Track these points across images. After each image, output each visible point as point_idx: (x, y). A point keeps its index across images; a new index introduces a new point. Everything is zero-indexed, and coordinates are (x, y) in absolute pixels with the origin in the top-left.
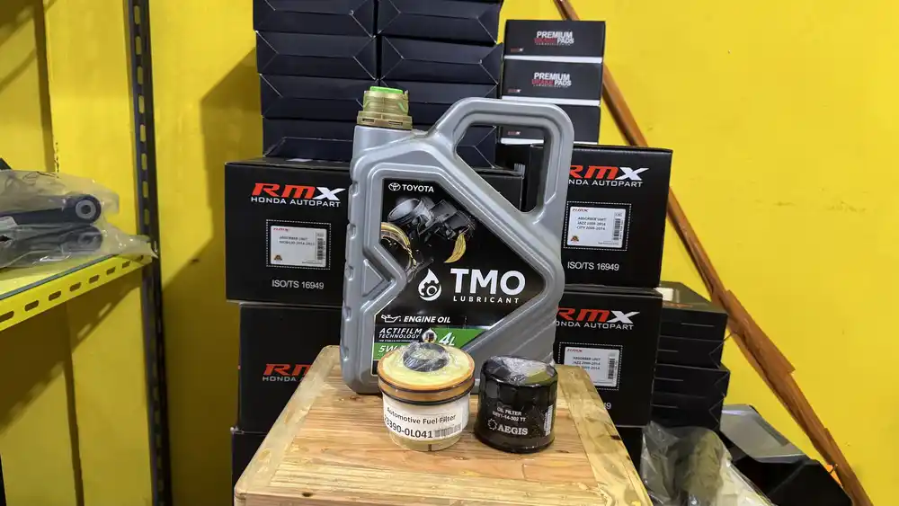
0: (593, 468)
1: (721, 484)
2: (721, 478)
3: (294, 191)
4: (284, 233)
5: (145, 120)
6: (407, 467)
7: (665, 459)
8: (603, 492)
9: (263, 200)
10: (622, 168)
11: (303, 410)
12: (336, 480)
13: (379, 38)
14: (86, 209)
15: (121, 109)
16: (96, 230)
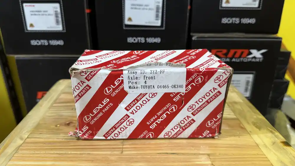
4: (32, 9)
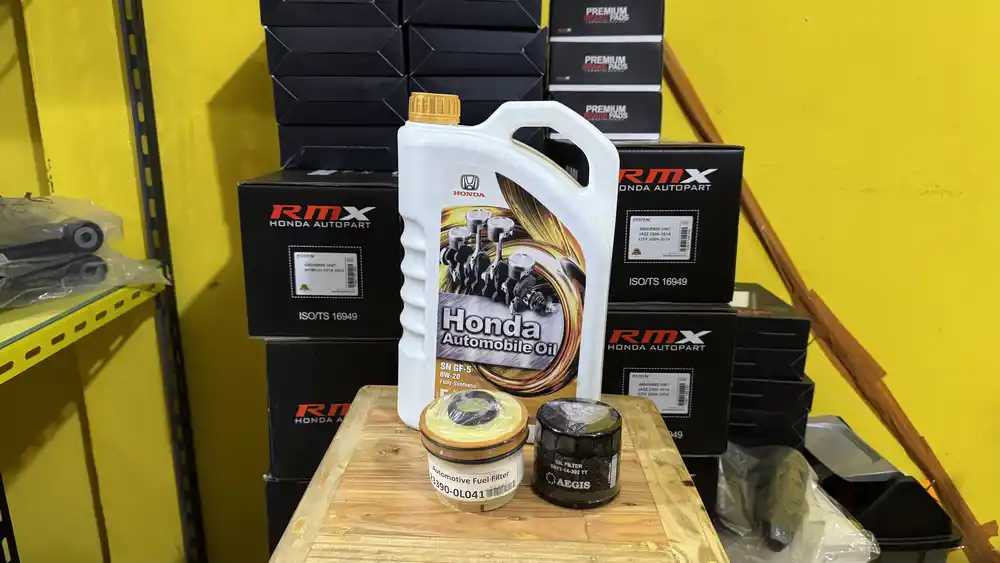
0: (664, 524)
1: (806, 511)
2: (806, 503)
3: (317, 212)
4: (309, 260)
5: (146, 129)
6: (458, 532)
7: (745, 485)
8: (675, 552)
9: (282, 224)
10: (688, 170)
11: (340, 466)
12: (380, 552)
13: (405, 28)
14: (86, 237)
15: (119, 116)
16: (99, 259)
